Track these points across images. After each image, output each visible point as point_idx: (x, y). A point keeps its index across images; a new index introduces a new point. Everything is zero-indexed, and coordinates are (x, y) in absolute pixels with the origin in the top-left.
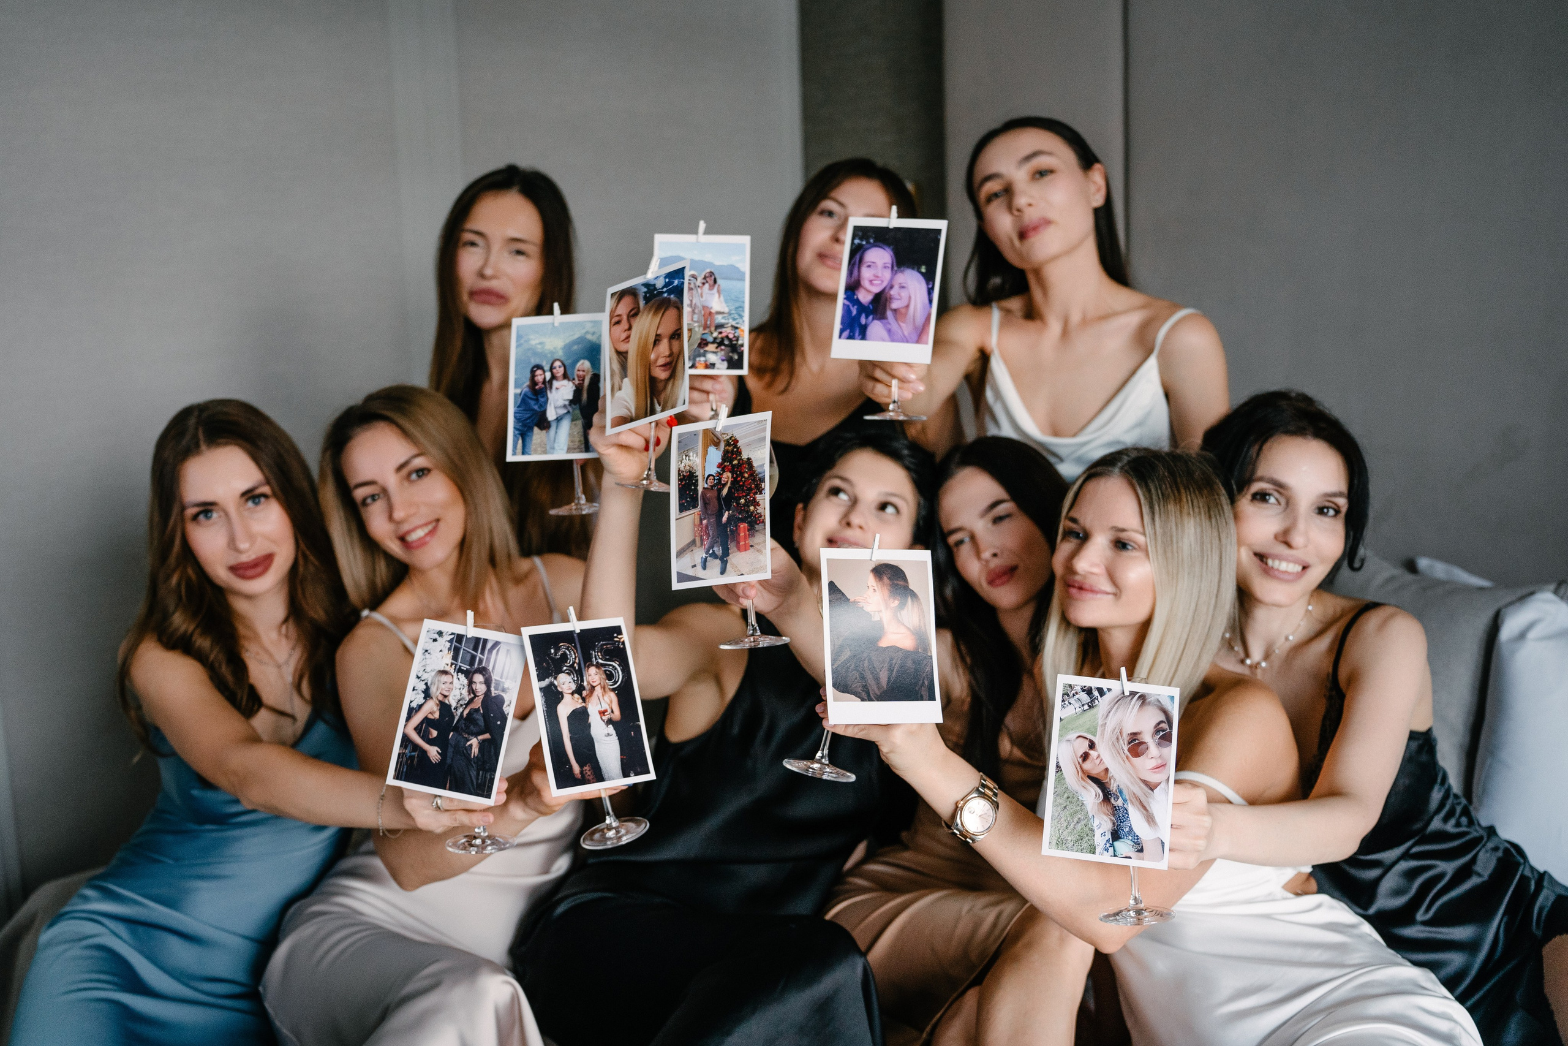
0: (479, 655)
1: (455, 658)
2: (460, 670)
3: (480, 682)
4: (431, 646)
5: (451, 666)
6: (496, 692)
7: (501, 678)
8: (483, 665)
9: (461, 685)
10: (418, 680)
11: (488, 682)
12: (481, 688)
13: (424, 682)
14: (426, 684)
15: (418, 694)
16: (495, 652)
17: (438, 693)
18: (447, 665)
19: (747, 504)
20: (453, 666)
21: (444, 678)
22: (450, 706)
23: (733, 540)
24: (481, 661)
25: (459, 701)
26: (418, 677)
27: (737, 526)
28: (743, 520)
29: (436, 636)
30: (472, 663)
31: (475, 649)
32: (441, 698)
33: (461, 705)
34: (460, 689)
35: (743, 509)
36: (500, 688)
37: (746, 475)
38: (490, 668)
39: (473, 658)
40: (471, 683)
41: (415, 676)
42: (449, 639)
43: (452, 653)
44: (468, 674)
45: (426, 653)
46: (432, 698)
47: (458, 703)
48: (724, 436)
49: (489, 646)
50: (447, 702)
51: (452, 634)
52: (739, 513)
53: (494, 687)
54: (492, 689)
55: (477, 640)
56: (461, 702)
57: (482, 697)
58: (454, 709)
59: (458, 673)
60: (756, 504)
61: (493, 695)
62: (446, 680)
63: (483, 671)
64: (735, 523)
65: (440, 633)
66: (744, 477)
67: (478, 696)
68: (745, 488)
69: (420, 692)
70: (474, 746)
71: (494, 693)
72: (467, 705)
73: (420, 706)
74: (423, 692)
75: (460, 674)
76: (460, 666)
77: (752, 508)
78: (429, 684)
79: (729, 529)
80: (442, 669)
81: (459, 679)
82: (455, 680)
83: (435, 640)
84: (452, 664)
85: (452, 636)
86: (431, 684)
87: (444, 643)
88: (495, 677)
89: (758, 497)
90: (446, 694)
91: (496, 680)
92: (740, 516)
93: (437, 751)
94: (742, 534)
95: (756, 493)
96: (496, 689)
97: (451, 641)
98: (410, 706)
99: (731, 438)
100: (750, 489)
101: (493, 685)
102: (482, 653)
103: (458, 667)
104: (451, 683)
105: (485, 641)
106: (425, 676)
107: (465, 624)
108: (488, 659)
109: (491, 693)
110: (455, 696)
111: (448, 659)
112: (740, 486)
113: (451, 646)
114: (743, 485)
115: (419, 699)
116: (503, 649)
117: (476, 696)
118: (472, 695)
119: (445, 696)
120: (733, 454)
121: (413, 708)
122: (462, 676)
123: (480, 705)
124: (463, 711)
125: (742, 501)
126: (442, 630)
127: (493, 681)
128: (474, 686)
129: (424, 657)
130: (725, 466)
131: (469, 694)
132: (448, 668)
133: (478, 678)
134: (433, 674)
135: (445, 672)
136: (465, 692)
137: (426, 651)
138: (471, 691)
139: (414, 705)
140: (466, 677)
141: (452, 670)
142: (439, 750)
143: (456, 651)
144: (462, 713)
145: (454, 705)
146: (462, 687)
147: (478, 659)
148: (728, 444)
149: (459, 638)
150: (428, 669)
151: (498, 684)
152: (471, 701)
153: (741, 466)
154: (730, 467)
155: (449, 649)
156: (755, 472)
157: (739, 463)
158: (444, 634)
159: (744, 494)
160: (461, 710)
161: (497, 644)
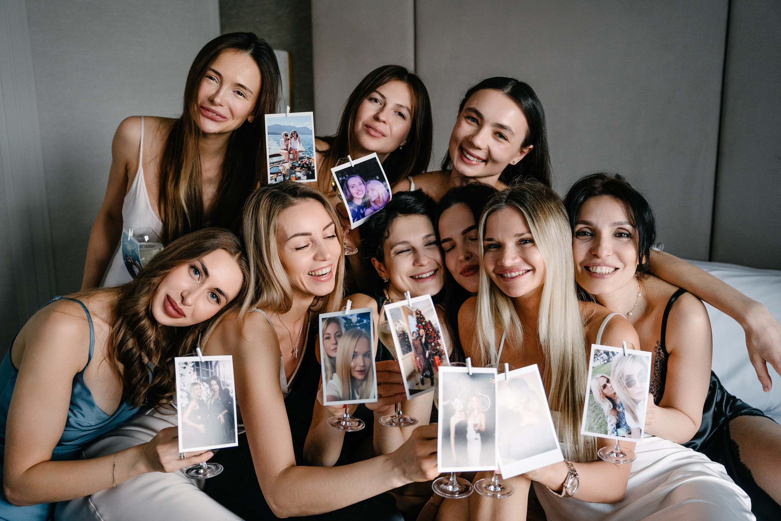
0: (210, 370)
1: (198, 374)
2: (203, 381)
3: (215, 384)
4: (183, 371)
5: (198, 380)
6: (224, 387)
7: (225, 379)
8: (214, 375)
9: (206, 388)
10: (182, 392)
11: (219, 383)
12: (216, 387)
13: (186, 392)
14: (187, 392)
15: (184, 399)
16: (217, 367)
17: (195, 396)
18: (195, 379)
19: (435, 346)
20: (199, 379)
21: (196, 387)
22: (203, 401)
23: (434, 366)
24: (212, 373)
25: (207, 397)
26: (181, 390)
27: (433, 358)
28: (436, 354)
29: (185, 365)
30: (208, 375)
31: (207, 367)
32: (197, 398)
33: (209, 399)
34: (206, 390)
35: (434, 348)
36: (226, 385)
37: (431, 330)
38: (218, 375)
39: (208, 372)
40: (210, 386)
41: (180, 390)
42: (192, 365)
43: (196, 372)
44: (208, 382)
45: (182, 376)
46: (193, 399)
47: (207, 398)
48: (414, 309)
49: (213, 364)
50: (201, 399)
51: (193, 362)
52: (433, 351)
53: (223, 385)
54: (222, 386)
55: (207, 362)
56: (208, 397)
57: (218, 392)
58: (206, 402)
59: (202, 382)
60: (439, 345)
61: (223, 389)
62: (197, 388)
63: (215, 378)
64: (432, 356)
65: (186, 363)
66: (430, 331)
67: (216, 392)
68: (432, 337)
69: (185, 398)
70: (221, 418)
71: (223, 388)
72: (212, 398)
73: (187, 405)
74: (187, 397)
75: (203, 382)
76: (202, 379)
77: (438, 347)
78: (189, 392)
79: (430, 361)
80: (193, 382)
81: (204, 385)
82: (202, 387)
83: (185, 368)
84: (198, 378)
85: (193, 364)
86: (190, 392)
87: (190, 368)
88: (222, 379)
89: (439, 341)
90: (200, 395)
91: (222, 381)
92: (434, 352)
93: (203, 427)
94: (437, 362)
95: (438, 339)
96: (224, 385)
97: (193, 366)
98: (181, 406)
99: (417, 310)
100: (435, 337)
101: (222, 384)
102: (211, 368)
103: (201, 379)
104: (201, 388)
105: (211, 362)
106: (185, 388)
107: (197, 355)
108: (215, 371)
109: (222, 388)
110: (204, 395)
111: (194, 376)
112: (430, 336)
113: (194, 369)
114: (431, 336)
115: (186, 401)
116: (221, 364)
117: (215, 392)
118: (213, 392)
119: (200, 396)
120: (421, 319)
121: (184, 407)
122: (205, 384)
123: (218, 396)
124: (211, 401)
125: (433, 344)
126: (187, 361)
127: (221, 382)
128: (213, 387)
129: (181, 378)
130: (419, 326)
131: (212, 392)
132: (196, 381)
133: (214, 382)
134: (189, 386)
135: (195, 384)
136: (209, 391)
137: (182, 375)
138: (212, 390)
139: (184, 405)
140: (207, 383)
141: (199, 382)
142: (204, 425)
143: (198, 370)
144: (211, 403)
145: (205, 399)
146: (207, 389)
147: (210, 372)
148: (417, 314)
149: (197, 364)
150: (186, 384)
151: (224, 382)
152: (213, 395)
153: (427, 325)
154: (422, 326)
155: (194, 371)
156: (434, 328)
157: (425, 324)
158: (188, 363)
159: (433, 340)
160: (210, 401)
161: (217, 362)
